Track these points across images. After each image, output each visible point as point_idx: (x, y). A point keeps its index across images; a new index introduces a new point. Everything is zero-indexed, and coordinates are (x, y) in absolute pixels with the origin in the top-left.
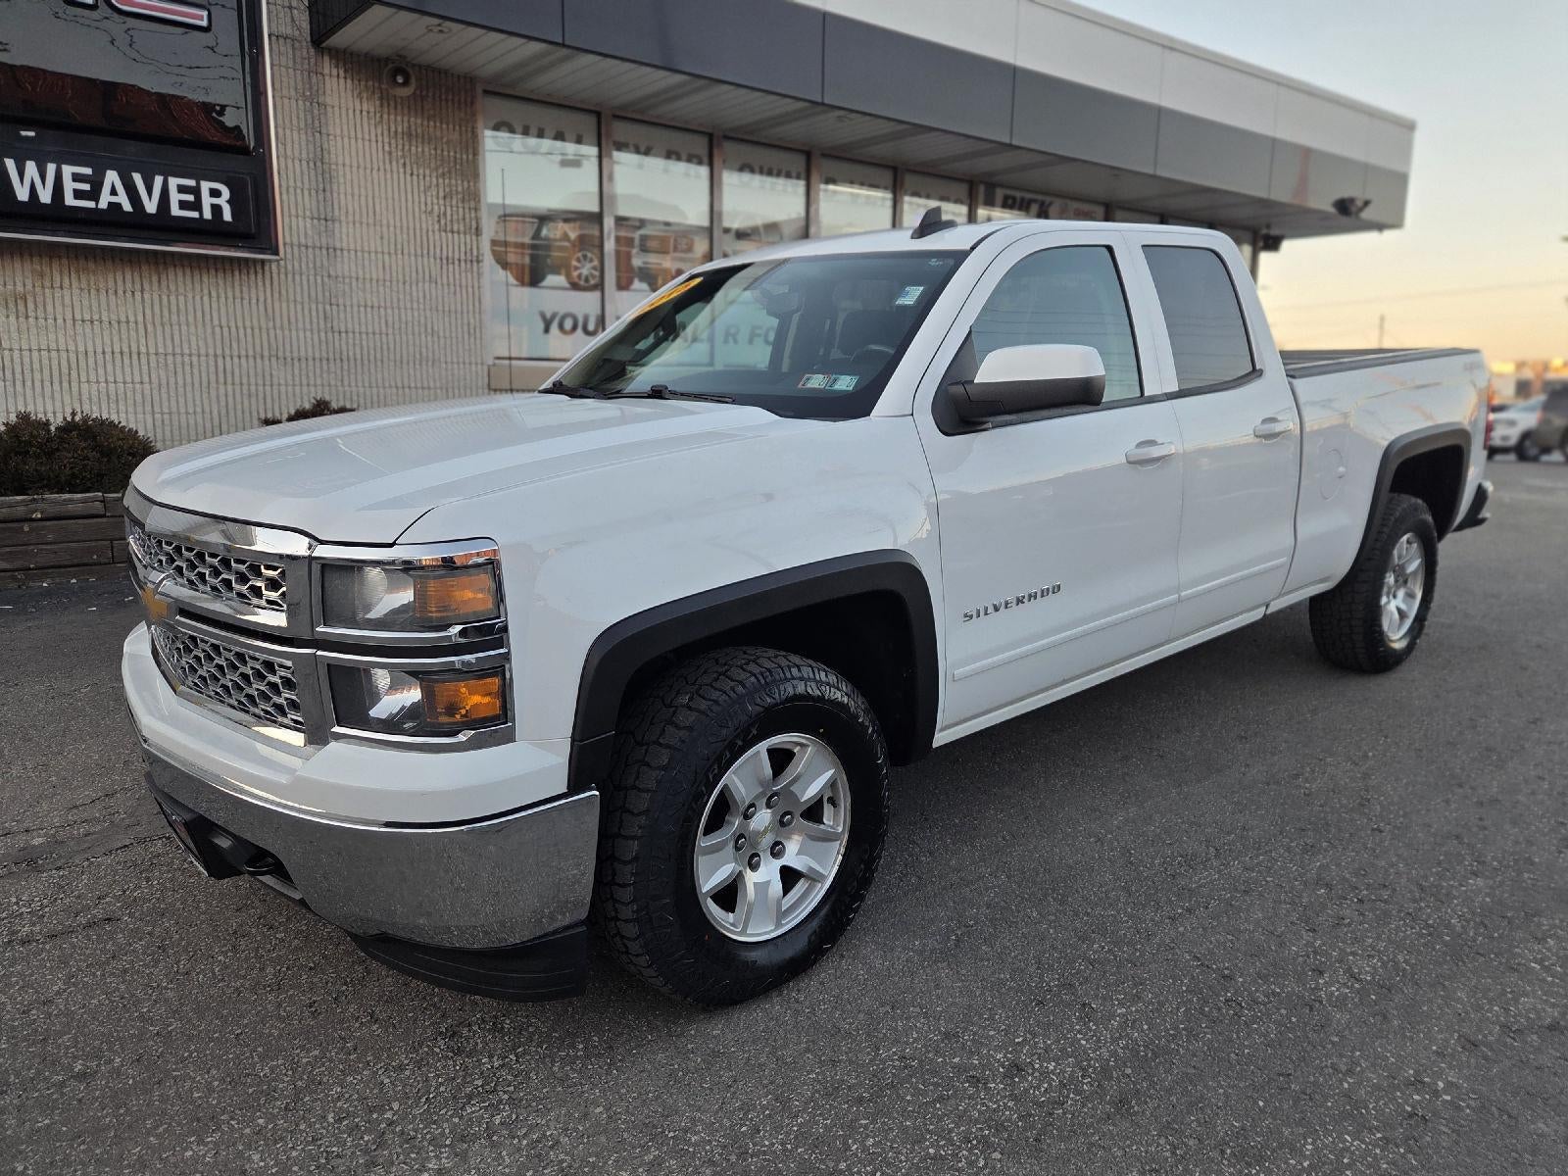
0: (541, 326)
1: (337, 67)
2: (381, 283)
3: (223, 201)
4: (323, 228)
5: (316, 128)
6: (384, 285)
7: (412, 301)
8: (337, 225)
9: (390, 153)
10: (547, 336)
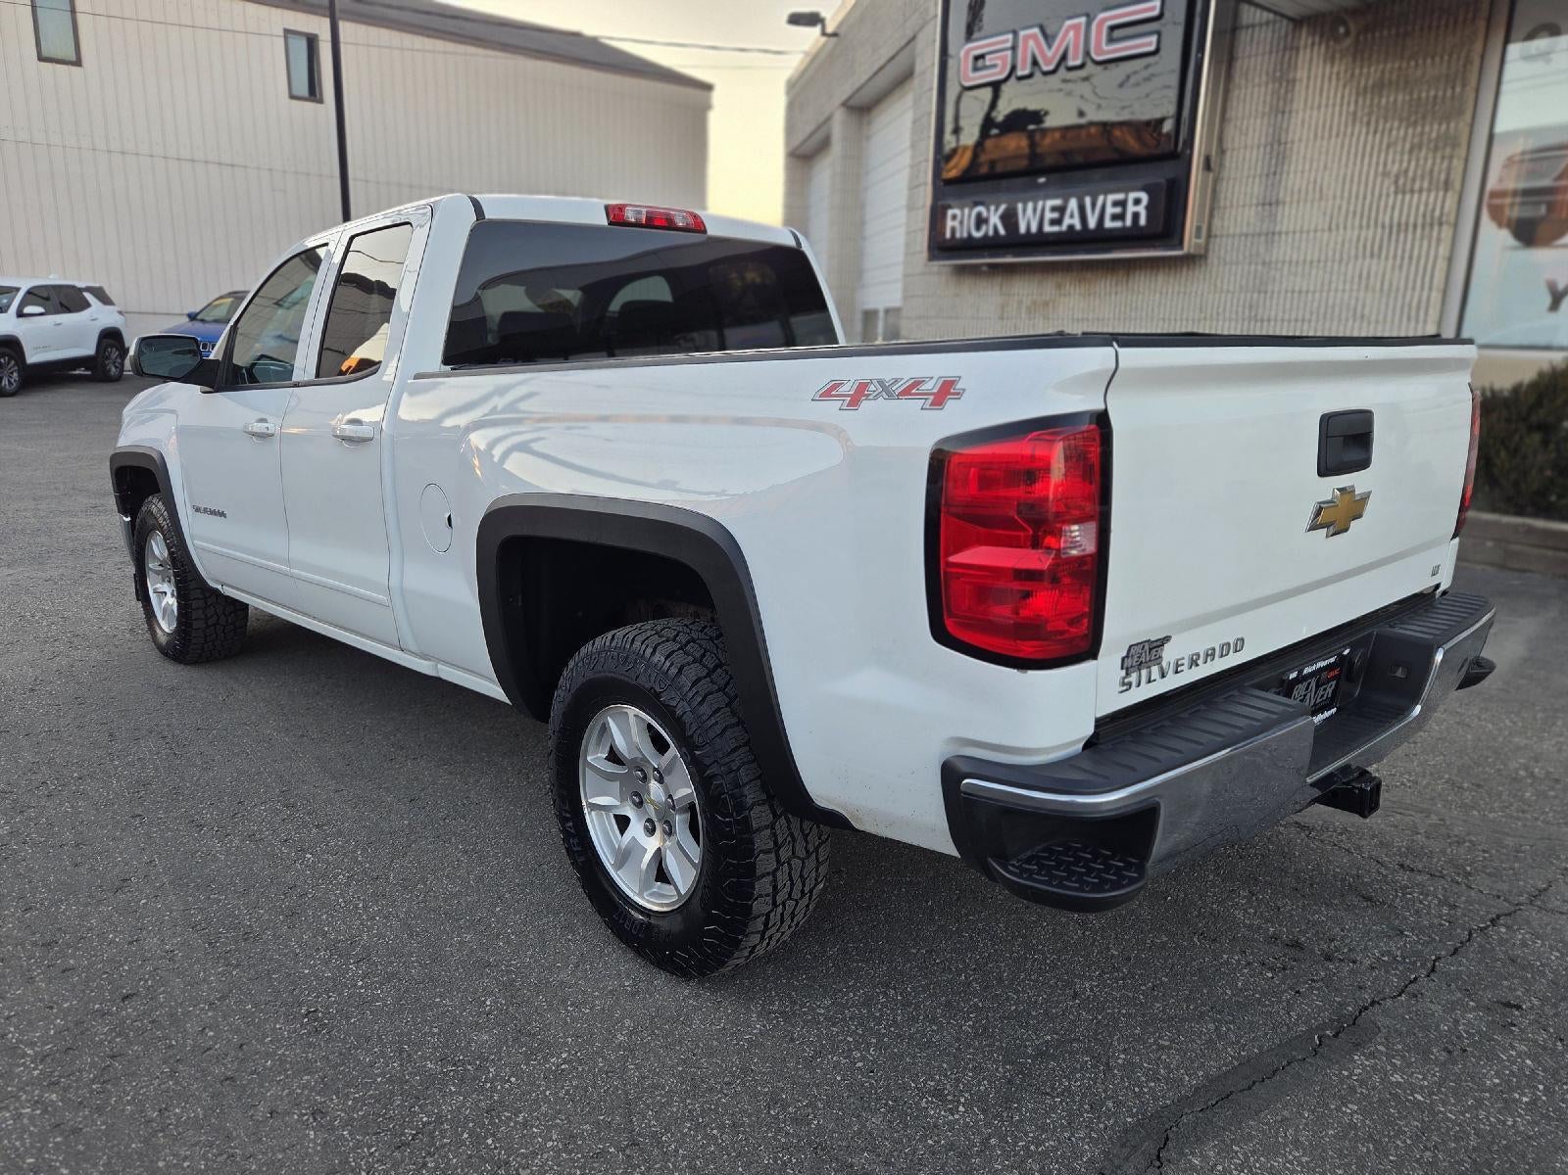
0: (1548, 300)
1: (1314, 35)
2: (1315, 264)
3: (1141, 209)
4: (1266, 214)
5: (1280, 109)
6: (1318, 267)
7: (1345, 282)
8: (1280, 208)
9: (1355, 113)
10: (1553, 316)
